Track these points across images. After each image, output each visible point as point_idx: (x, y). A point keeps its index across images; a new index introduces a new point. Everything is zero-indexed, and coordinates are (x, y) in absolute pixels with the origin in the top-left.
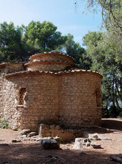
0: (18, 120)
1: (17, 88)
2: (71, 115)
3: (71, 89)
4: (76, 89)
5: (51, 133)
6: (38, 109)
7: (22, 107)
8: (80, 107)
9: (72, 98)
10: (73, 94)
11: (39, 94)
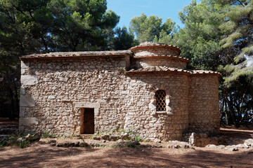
0: (158, 130)
1: (152, 89)
2: (204, 121)
3: (203, 93)
4: (208, 92)
5: (201, 142)
6: (181, 116)
7: (164, 114)
8: (212, 113)
9: (205, 103)
10: (206, 98)
11: (182, 98)
